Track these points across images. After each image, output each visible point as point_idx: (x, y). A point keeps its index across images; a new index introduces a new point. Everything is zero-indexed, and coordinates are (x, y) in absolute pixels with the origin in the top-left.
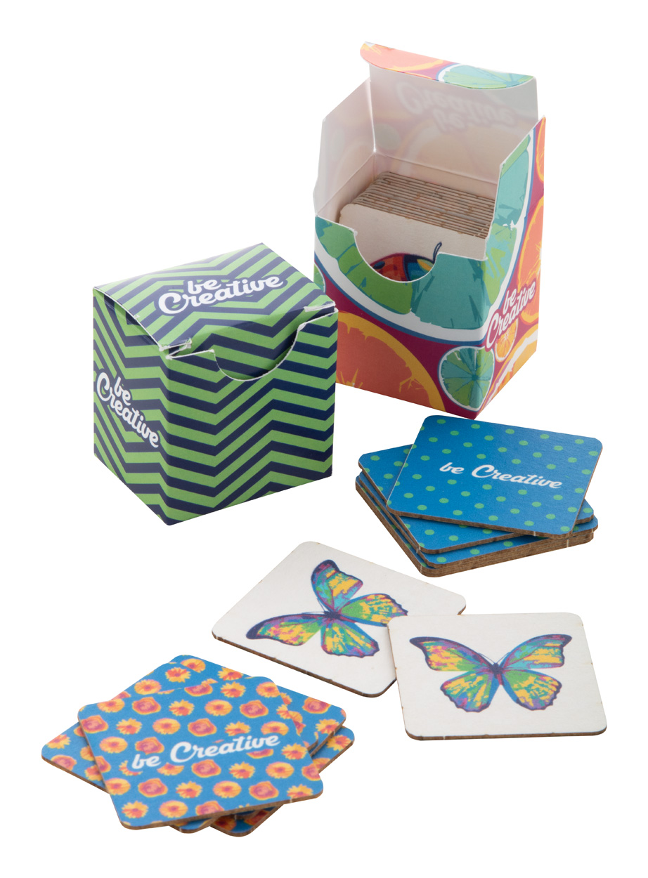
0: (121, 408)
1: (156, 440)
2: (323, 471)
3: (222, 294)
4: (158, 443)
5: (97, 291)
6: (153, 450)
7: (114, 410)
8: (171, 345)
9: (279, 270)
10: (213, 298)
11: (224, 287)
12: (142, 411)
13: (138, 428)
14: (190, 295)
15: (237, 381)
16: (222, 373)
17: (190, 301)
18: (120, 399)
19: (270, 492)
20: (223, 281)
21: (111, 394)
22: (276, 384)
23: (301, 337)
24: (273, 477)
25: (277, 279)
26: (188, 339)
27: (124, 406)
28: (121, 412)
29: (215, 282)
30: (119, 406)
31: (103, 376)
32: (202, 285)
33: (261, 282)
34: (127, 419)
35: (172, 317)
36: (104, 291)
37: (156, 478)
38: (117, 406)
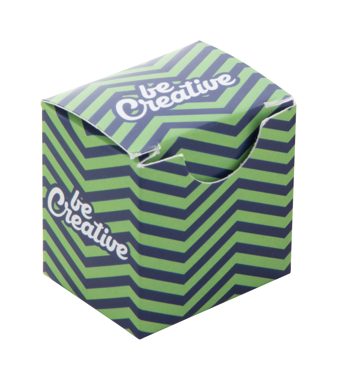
0: (79, 223)
1: (125, 252)
2: (283, 268)
3: (178, 96)
4: (128, 255)
5: (46, 103)
6: (121, 262)
7: (70, 225)
8: (142, 152)
9: (228, 66)
10: (170, 101)
11: (177, 88)
12: (106, 223)
13: (101, 242)
14: (146, 100)
15: (205, 185)
16: (191, 178)
17: (148, 105)
18: (79, 213)
19: (235, 295)
20: (175, 83)
21: (67, 209)
22: (242, 184)
23: (264, 134)
24: (239, 279)
25: (229, 77)
26: (157, 145)
27: (84, 220)
28: (79, 226)
29: (167, 85)
30: (77, 220)
31: (56, 190)
32: (154, 89)
33: (213, 81)
34: (88, 233)
35: (134, 124)
36: (55, 102)
37: (125, 291)
38: (75, 221)
